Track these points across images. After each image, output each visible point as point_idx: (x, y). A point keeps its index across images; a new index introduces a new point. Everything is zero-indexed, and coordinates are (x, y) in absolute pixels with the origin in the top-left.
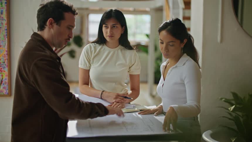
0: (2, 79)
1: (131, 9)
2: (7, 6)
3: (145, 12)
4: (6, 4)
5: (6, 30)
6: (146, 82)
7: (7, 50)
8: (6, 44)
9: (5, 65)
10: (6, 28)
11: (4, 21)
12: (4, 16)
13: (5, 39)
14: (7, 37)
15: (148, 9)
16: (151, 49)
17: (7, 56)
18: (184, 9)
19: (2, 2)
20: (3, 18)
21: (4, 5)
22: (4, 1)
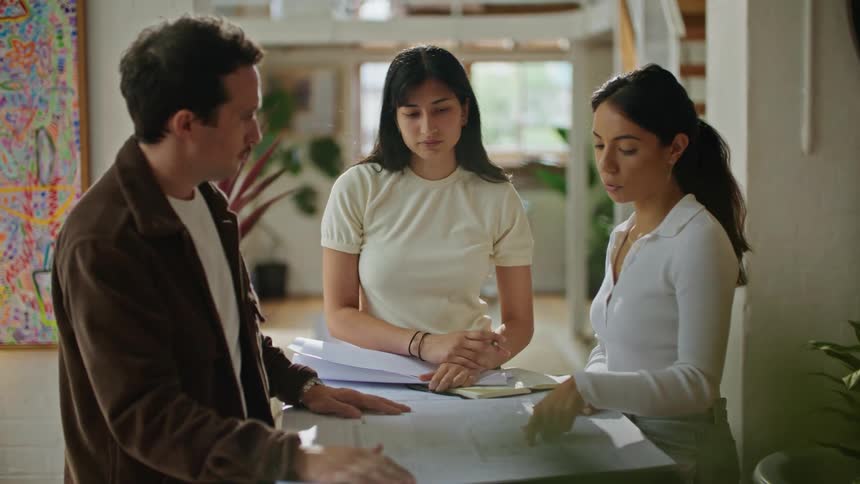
1: (506, 44)
2: (77, 43)
3: (553, 54)
4: (75, 37)
5: (76, 123)
6: (560, 293)
7: (79, 190)
8: (75, 172)
10: (77, 119)
11: (70, 95)
12: (70, 76)
13: (74, 156)
14: (81, 149)
15: (563, 43)
16: (576, 179)
18: (682, 40)
19: (60, 31)
20: (64, 83)
21: (68, 41)
22: (69, 29)
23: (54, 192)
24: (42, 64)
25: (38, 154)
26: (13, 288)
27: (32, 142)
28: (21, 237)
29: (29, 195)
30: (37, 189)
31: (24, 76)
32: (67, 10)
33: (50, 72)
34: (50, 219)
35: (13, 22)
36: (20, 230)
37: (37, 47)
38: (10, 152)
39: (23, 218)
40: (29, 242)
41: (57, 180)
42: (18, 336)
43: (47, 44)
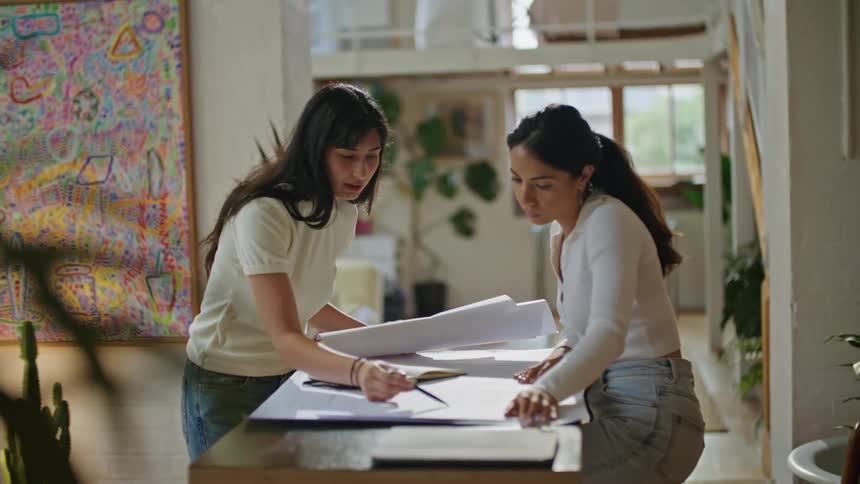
0: (175, 291)
2: (182, 74)
4: (180, 69)
5: (182, 145)
7: (184, 204)
8: (181, 188)
9: (182, 249)
10: (183, 140)
11: (175, 119)
12: (176, 103)
13: (180, 172)
14: (185, 167)
17: (184, 221)
19: (167, 65)
20: (171, 110)
21: (174, 73)
22: (174, 62)
23: (164, 205)
24: (153, 95)
25: (149, 172)
26: (130, 290)
27: (144, 162)
28: (136, 245)
29: (142, 209)
30: (149, 203)
31: (136, 104)
32: (172, 47)
33: (159, 100)
34: (160, 229)
35: (127, 58)
36: (135, 238)
37: (148, 79)
38: (126, 170)
39: (138, 229)
40: (143, 250)
41: (166, 195)
42: (135, 331)
43: (156, 75)
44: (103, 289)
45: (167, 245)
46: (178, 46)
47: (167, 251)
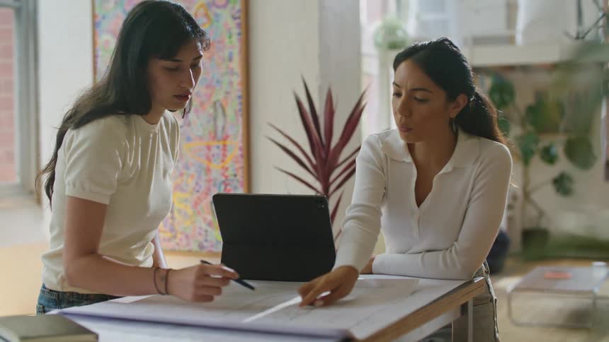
2: (241, 40)
4: (239, 37)
5: (240, 97)
7: (241, 145)
8: (238, 131)
9: (238, 181)
10: (240, 94)
11: (235, 76)
12: (236, 65)
13: (238, 120)
14: (242, 116)
17: (240, 160)
19: (230, 33)
20: (232, 69)
21: (235, 40)
22: (235, 31)
23: (225, 146)
24: (219, 57)
25: (215, 119)
26: (199, 213)
27: (211, 111)
28: (204, 177)
29: (209, 148)
30: (214, 144)
32: (235, 19)
33: (224, 61)
34: (222, 164)
36: (203, 173)
37: (216, 45)
38: (198, 117)
39: (205, 163)
40: (209, 181)
41: (227, 137)
42: (201, 246)
43: (222, 42)
44: (180, 211)
45: (226, 177)
46: (239, 18)
47: (227, 182)
